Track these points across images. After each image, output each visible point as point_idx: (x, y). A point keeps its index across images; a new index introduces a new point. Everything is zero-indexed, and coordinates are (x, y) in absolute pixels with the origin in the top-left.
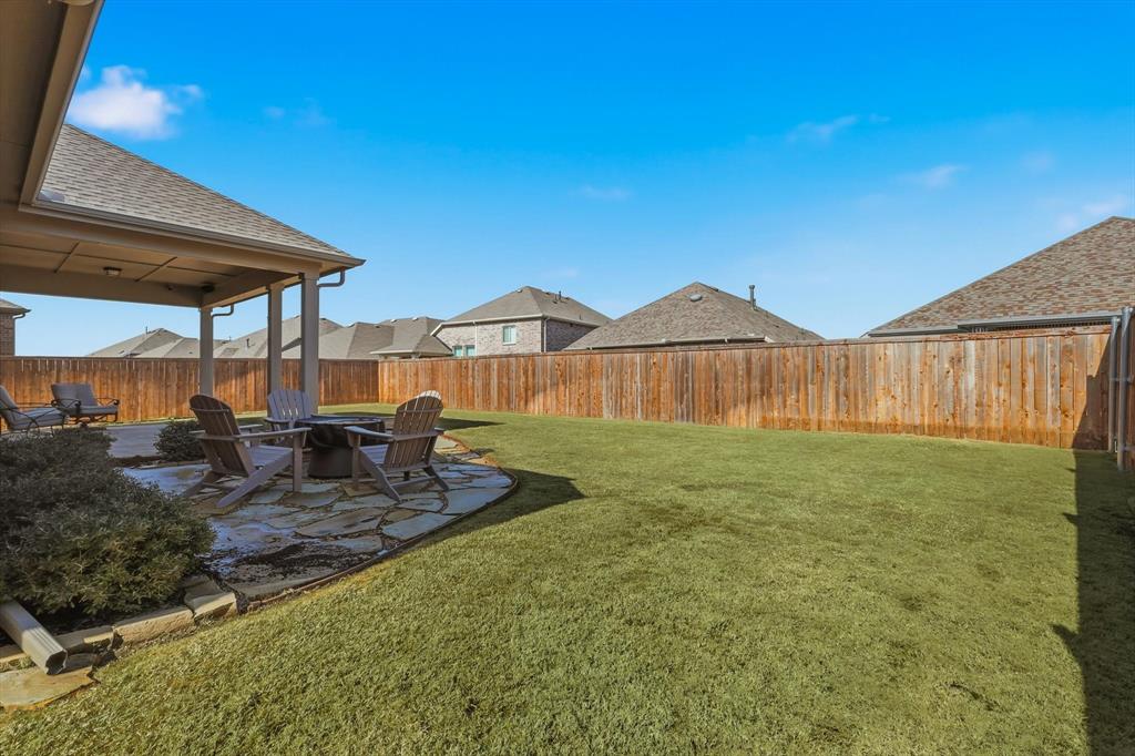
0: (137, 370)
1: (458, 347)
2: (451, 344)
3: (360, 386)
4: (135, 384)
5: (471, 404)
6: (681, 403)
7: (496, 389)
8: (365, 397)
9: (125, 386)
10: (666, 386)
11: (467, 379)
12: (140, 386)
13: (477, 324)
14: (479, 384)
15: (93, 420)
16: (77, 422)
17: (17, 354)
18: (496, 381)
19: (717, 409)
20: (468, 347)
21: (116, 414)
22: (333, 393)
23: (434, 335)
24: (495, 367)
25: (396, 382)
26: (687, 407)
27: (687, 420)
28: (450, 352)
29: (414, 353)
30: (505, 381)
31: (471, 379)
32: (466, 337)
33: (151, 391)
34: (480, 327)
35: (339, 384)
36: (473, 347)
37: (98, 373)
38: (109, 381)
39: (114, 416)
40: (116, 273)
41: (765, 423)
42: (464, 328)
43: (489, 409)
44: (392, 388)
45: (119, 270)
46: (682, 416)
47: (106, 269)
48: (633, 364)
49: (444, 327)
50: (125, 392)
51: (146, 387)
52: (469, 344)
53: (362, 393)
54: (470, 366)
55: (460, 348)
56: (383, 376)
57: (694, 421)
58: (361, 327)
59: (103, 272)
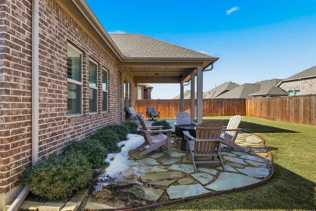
0: (170, 103)
1: (290, 91)
2: (287, 90)
3: (238, 109)
4: (170, 107)
5: (288, 119)
7: (302, 112)
8: (240, 113)
9: (167, 108)
11: (286, 107)
12: (171, 108)
13: (302, 79)
14: (292, 110)
15: (155, 118)
16: (151, 117)
17: (138, 99)
18: (302, 109)
20: (296, 91)
21: (159, 116)
22: (227, 112)
23: (278, 86)
24: (302, 101)
25: (253, 108)
28: (286, 94)
29: (267, 95)
30: (308, 109)
31: (288, 107)
32: (295, 86)
33: (173, 109)
34: (303, 81)
35: (230, 108)
36: (299, 91)
37: (161, 104)
38: (164, 106)
39: (158, 117)
40: (157, 75)
42: (293, 83)
43: (298, 123)
44: (251, 110)
45: (158, 74)
47: (156, 74)
49: (283, 82)
50: (167, 109)
51: (172, 108)
52: (297, 89)
53: (239, 112)
54: (288, 101)
55: (292, 91)
56: (247, 105)
58: (246, 85)
59: (155, 75)
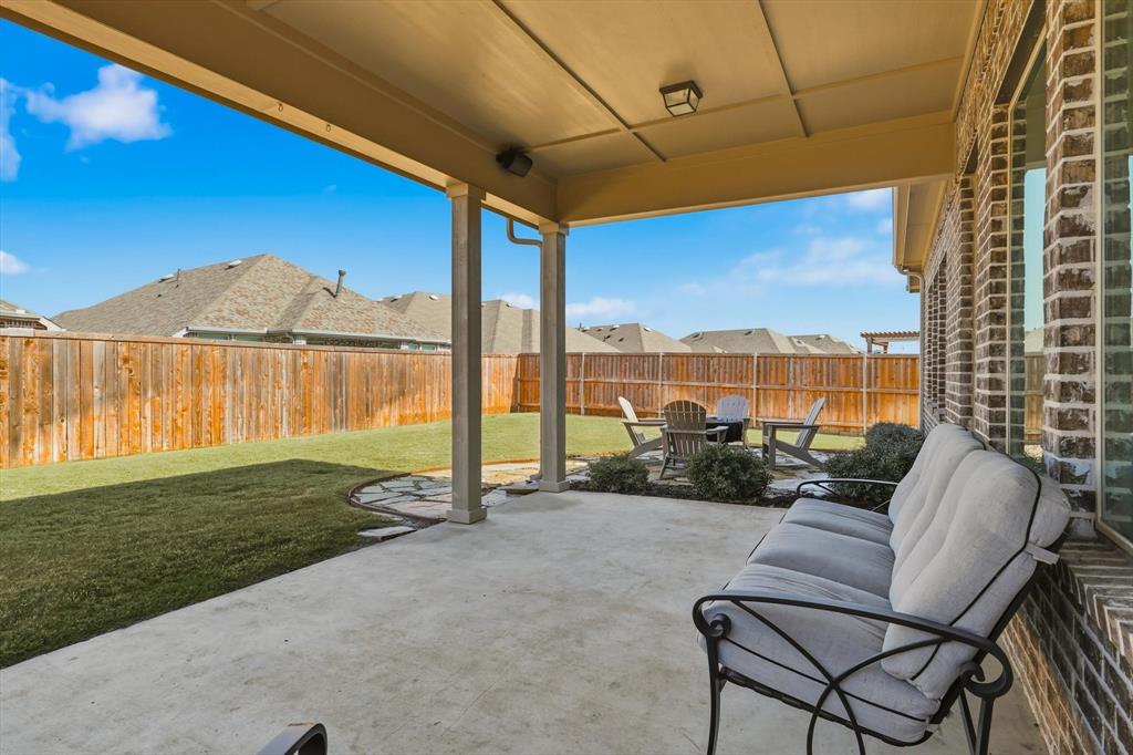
6: (335, 408)
10: (319, 390)
19: (368, 411)
26: (341, 412)
27: (341, 428)
41: (402, 420)
46: (336, 424)
48: (277, 363)
57: (347, 427)
